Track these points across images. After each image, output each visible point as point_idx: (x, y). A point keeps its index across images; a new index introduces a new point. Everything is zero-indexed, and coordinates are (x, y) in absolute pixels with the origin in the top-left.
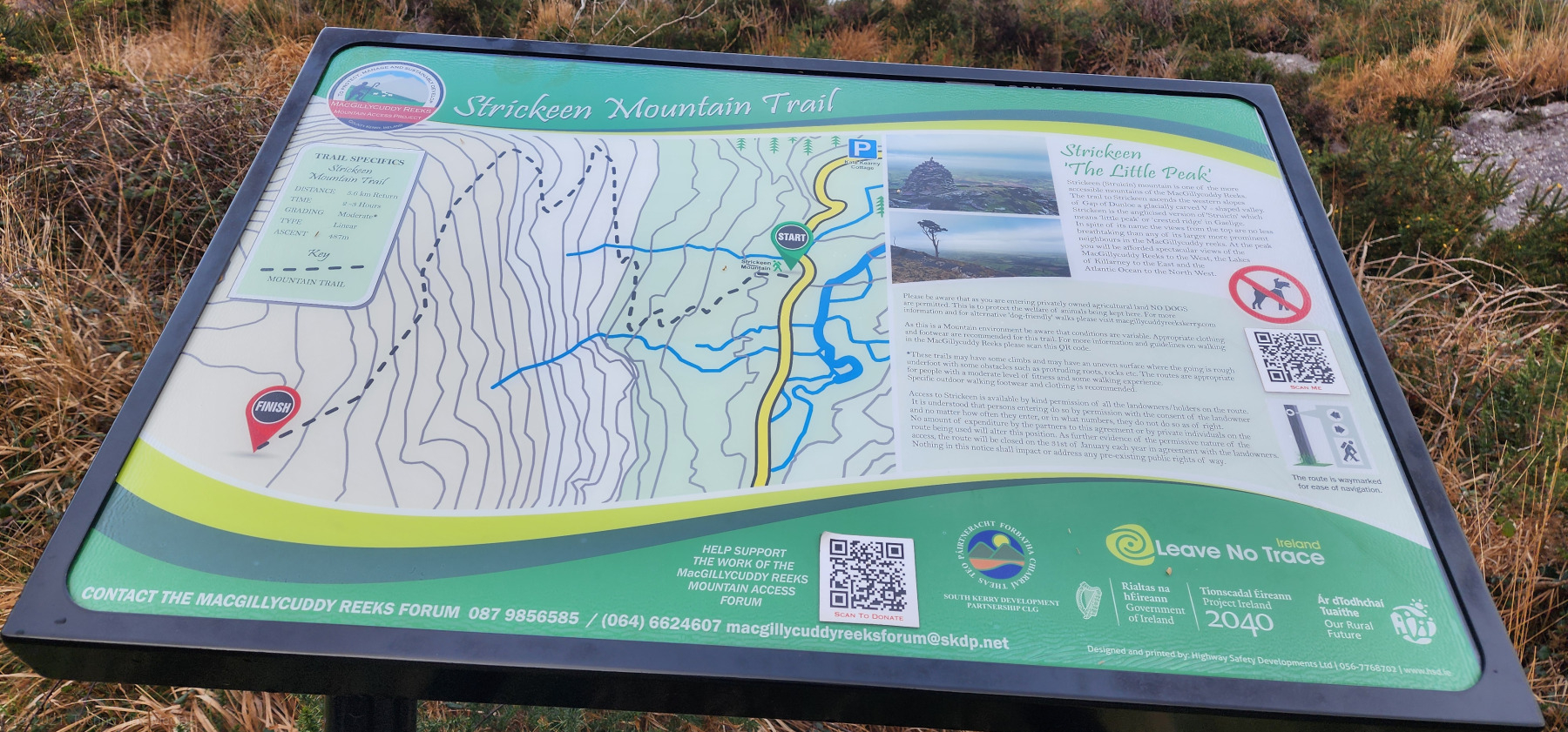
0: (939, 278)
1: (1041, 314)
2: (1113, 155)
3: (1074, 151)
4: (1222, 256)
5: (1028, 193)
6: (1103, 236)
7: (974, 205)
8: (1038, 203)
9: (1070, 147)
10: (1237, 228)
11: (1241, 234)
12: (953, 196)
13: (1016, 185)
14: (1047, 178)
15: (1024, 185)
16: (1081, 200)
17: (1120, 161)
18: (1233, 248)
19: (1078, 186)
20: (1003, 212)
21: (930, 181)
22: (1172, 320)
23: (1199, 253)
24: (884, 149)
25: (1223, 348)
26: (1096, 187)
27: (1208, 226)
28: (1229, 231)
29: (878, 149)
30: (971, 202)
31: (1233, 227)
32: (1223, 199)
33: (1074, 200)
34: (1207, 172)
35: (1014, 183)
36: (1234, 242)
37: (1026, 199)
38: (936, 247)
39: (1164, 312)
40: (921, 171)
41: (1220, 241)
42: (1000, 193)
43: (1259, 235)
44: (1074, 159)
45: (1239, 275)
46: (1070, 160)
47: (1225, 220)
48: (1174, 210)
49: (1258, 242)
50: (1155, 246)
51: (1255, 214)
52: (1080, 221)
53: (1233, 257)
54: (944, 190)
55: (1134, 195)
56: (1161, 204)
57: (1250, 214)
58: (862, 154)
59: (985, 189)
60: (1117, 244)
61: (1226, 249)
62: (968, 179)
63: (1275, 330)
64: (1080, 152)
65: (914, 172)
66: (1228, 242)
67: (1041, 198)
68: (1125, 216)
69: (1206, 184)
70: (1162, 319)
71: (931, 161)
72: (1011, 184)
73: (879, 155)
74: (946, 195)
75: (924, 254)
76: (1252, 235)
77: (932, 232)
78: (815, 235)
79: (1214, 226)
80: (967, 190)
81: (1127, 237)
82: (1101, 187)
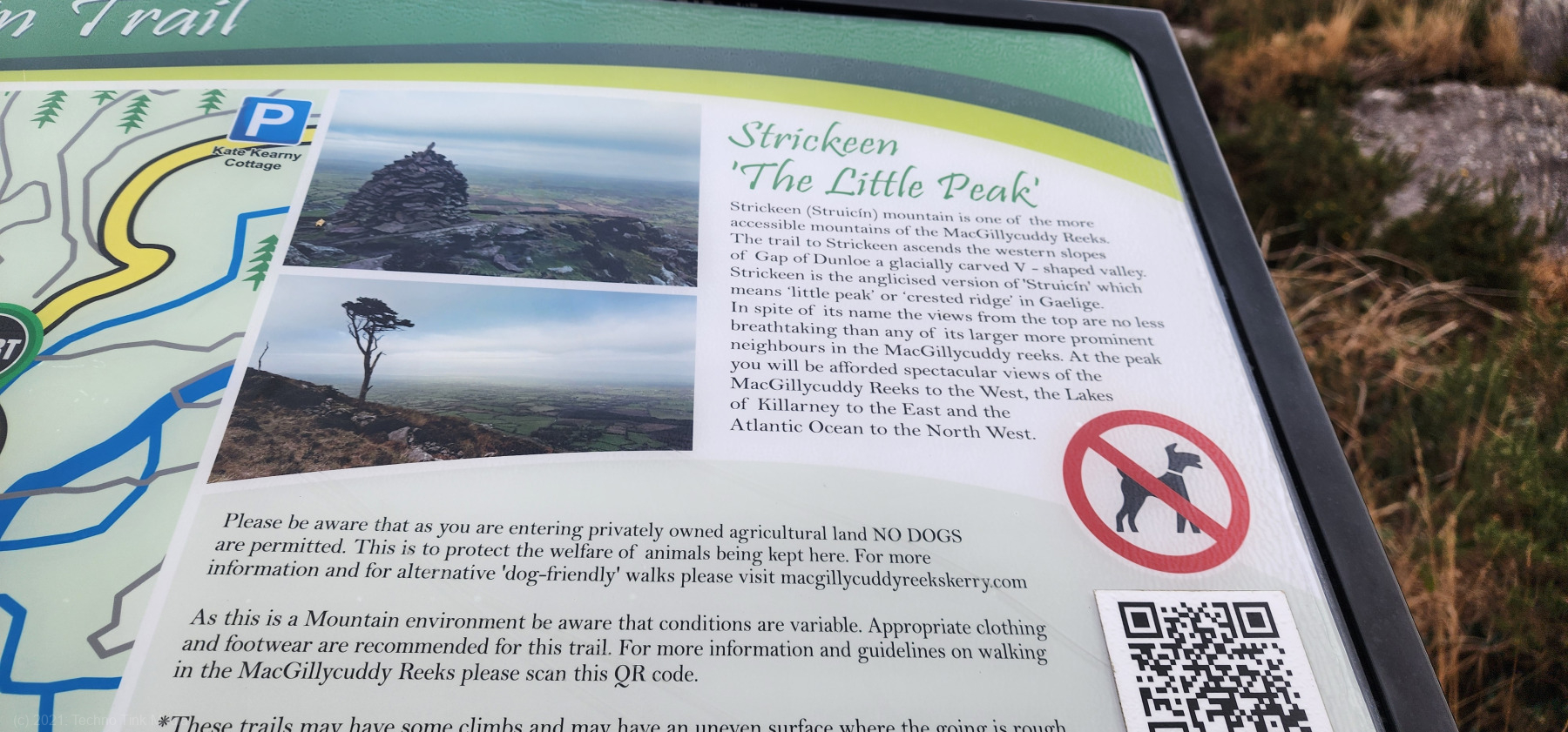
0: (345, 462)
1: (588, 565)
2: (839, 147)
3: (758, 136)
4: (1052, 385)
5: (635, 230)
6: (789, 339)
7: (500, 259)
8: (656, 256)
9: (752, 129)
10: (1089, 316)
11: (1097, 331)
12: (457, 236)
13: (612, 212)
14: (687, 195)
15: (631, 211)
16: (752, 249)
17: (855, 160)
18: (1077, 366)
19: (753, 216)
20: (567, 276)
21: (409, 199)
22: (919, 570)
23: (1000, 381)
24: (323, 124)
25: (1041, 657)
26: (790, 218)
27: (1025, 310)
28: (1071, 322)
29: (309, 121)
30: (495, 250)
31: (1078, 314)
32: (1061, 245)
33: (738, 249)
34: (1031, 184)
35: (607, 208)
36: (1081, 349)
37: (626, 246)
38: (368, 370)
39: (903, 547)
40: (397, 174)
41: (1051, 348)
42: (571, 229)
43: (1135, 332)
44: (756, 155)
45: (1089, 438)
46: (745, 156)
47: (1063, 296)
48: (956, 274)
49: (1134, 351)
50: (903, 362)
51: (1126, 281)
52: (741, 300)
53: (1078, 387)
54: (438, 221)
55: (872, 239)
56: (929, 257)
57: (1116, 280)
58: (266, 133)
59: (537, 219)
60: (814, 358)
61: (1060, 367)
62: (503, 196)
63: (1168, 594)
64: (771, 140)
65: (378, 176)
66: (1065, 349)
67: (663, 242)
68: (843, 287)
69: (1028, 213)
70: (898, 570)
71: (430, 152)
72: (601, 210)
73: (305, 135)
74: (438, 233)
75: (330, 391)
76: (1121, 332)
77: (370, 332)
78: (49, 341)
79: (1037, 310)
80: (493, 221)
81: (842, 340)
82: (800, 219)
